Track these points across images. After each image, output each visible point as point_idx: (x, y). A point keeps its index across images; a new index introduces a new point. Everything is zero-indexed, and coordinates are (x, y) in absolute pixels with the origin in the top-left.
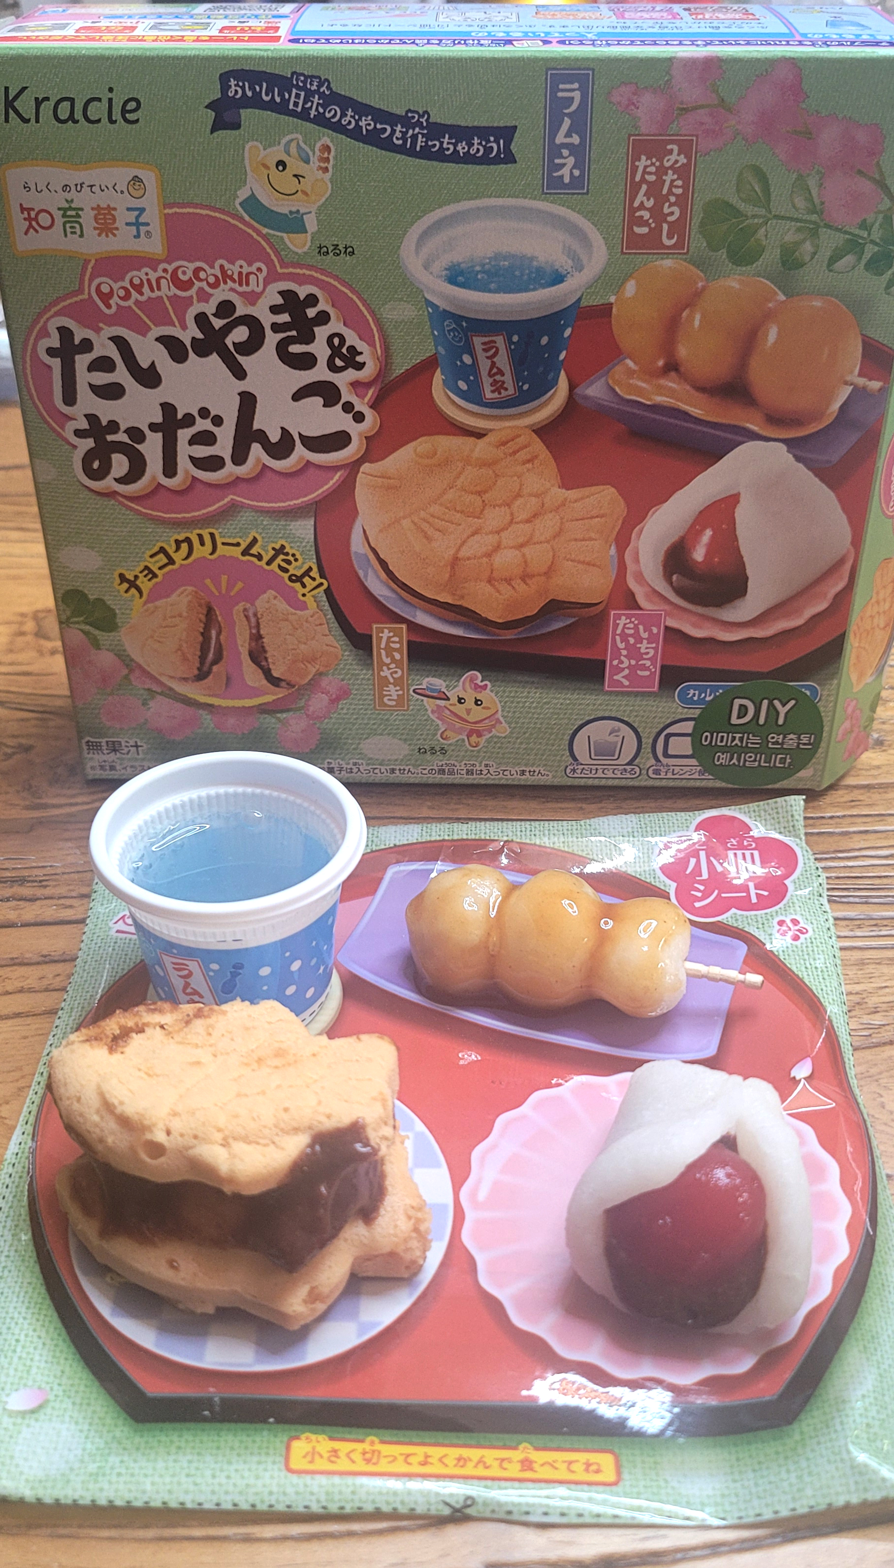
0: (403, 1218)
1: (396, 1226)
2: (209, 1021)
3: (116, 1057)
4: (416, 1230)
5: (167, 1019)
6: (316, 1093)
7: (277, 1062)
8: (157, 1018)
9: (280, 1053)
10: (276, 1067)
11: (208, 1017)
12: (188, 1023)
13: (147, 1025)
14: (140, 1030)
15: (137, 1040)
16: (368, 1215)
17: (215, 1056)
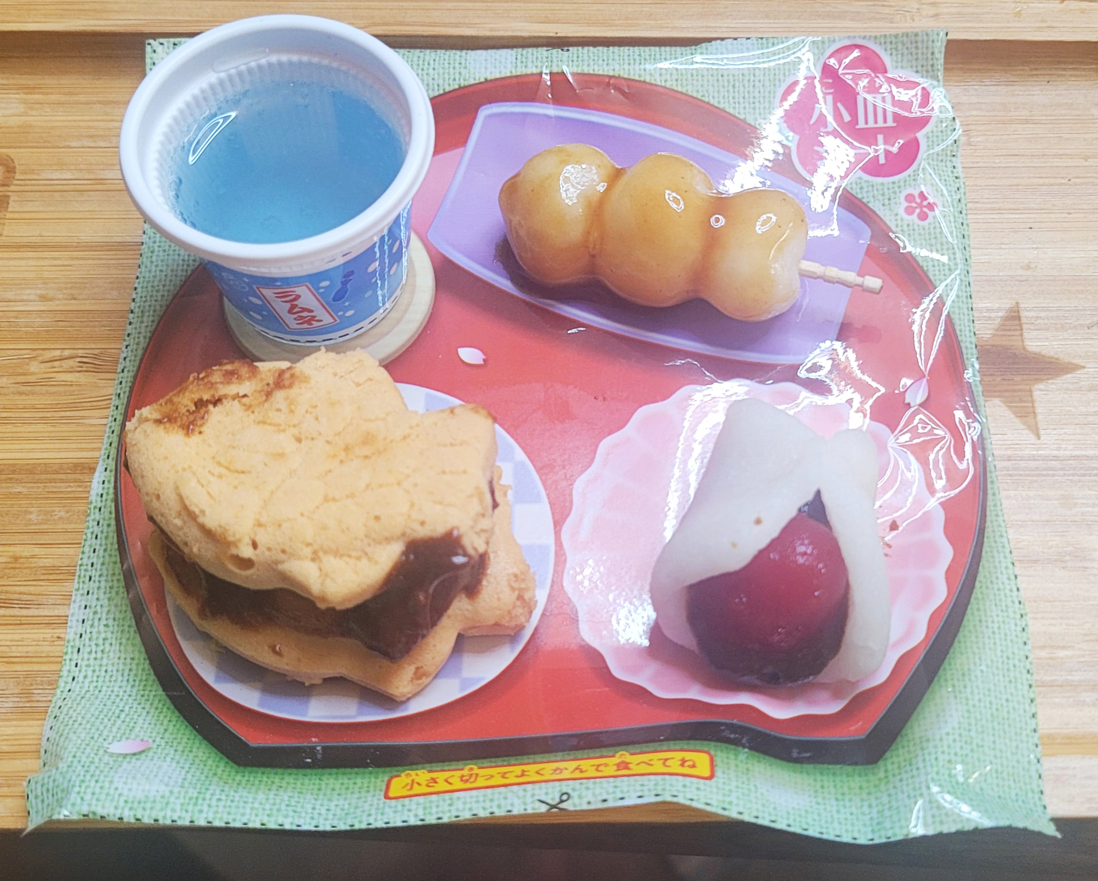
0: (507, 590)
1: (499, 599)
2: (293, 392)
3: (195, 439)
4: (520, 597)
5: (246, 387)
6: (407, 492)
7: (366, 451)
8: (233, 389)
9: (368, 439)
10: (366, 457)
11: (290, 386)
12: (269, 394)
13: (226, 396)
14: (217, 402)
15: (215, 414)
16: (472, 590)
17: (299, 440)
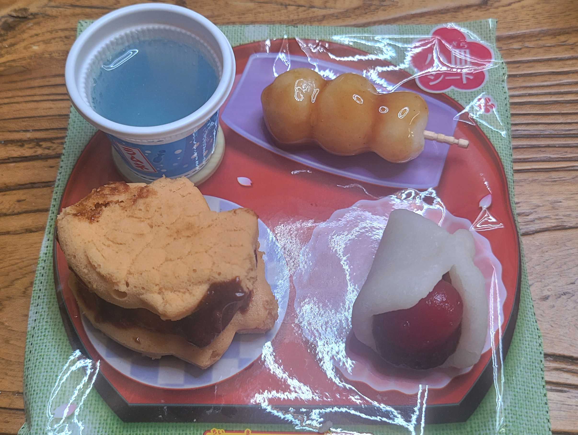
0: (262, 309)
1: (258, 314)
2: (148, 200)
3: (95, 225)
4: (270, 313)
5: (122, 197)
6: (211, 256)
7: (188, 233)
8: (116, 198)
9: (189, 227)
10: (188, 237)
11: (147, 197)
12: (135, 201)
13: (111, 202)
14: (106, 205)
15: (106, 212)
16: (244, 310)
17: (152, 227)
